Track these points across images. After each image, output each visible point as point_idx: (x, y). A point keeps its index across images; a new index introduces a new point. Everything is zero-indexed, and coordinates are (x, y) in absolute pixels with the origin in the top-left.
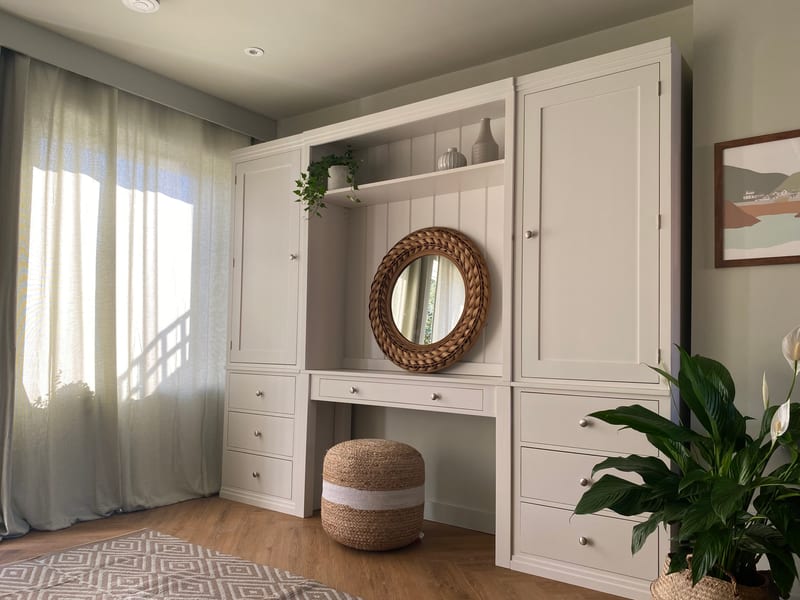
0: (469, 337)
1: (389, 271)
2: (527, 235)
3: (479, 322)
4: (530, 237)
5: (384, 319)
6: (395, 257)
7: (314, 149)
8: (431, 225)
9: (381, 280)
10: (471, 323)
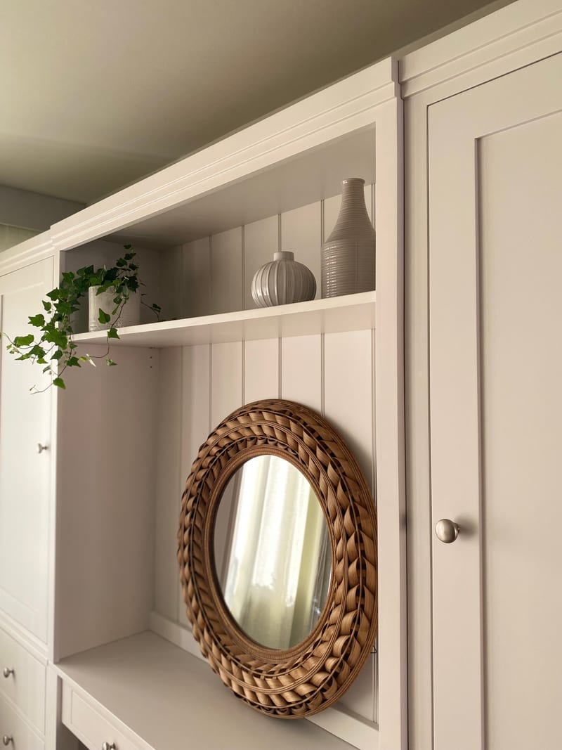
0: (336, 675)
1: (206, 475)
2: (440, 530)
3: (357, 647)
4: (451, 538)
5: (198, 569)
6: (215, 450)
7: (69, 255)
8: (274, 395)
9: (194, 490)
10: (340, 643)
